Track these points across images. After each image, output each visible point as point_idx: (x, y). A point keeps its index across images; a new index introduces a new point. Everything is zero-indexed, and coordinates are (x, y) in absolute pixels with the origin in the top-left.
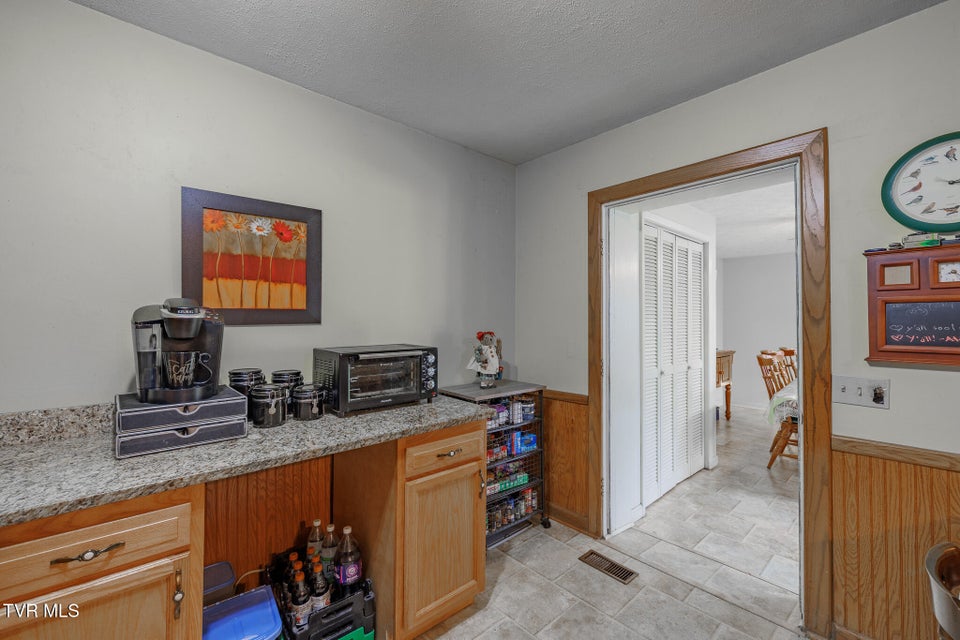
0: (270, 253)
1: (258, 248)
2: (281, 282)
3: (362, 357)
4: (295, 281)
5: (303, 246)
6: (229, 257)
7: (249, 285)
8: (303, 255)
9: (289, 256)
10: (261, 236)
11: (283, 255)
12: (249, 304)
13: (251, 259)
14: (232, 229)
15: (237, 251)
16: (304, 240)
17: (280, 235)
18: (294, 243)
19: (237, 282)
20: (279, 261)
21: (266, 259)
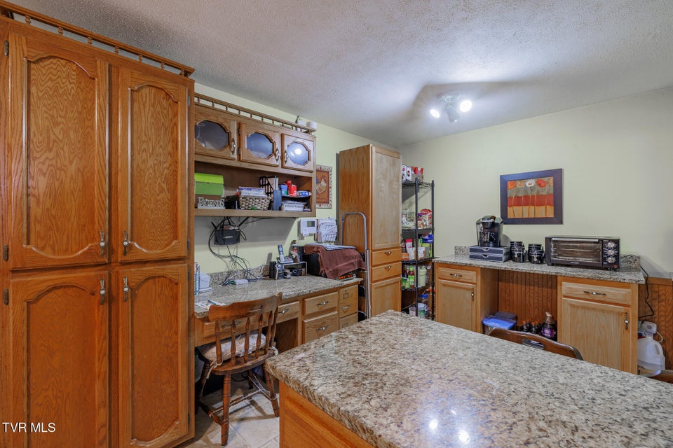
0: (535, 193)
1: (529, 193)
2: (540, 205)
3: (553, 239)
4: (549, 204)
5: (552, 188)
6: (518, 198)
7: (526, 208)
8: (552, 192)
9: (544, 194)
10: (531, 187)
11: (541, 193)
12: (526, 216)
13: (526, 197)
14: (518, 186)
15: (520, 195)
16: (552, 185)
17: (539, 185)
18: (547, 187)
19: (520, 208)
20: (539, 196)
21: (533, 196)
